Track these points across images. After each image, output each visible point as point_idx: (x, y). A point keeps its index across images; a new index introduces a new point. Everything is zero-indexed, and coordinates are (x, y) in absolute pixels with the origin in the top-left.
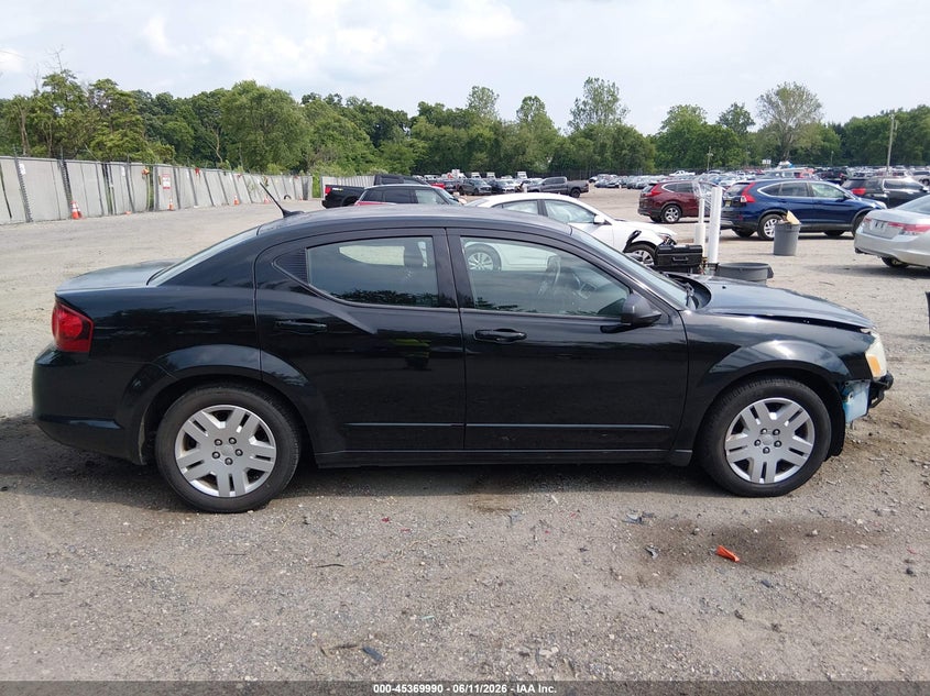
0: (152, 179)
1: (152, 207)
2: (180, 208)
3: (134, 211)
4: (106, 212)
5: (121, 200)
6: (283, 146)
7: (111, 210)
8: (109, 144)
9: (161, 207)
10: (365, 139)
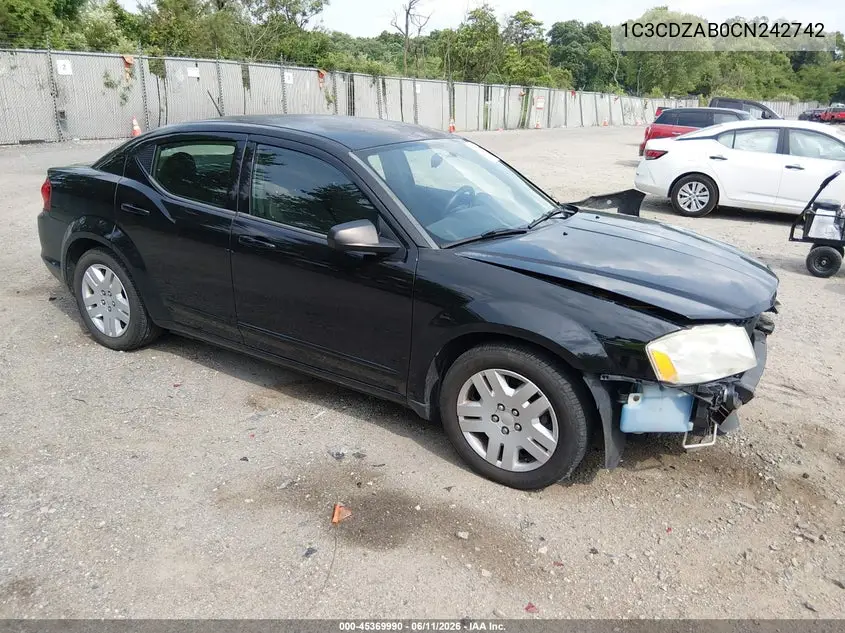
0: (526, 101)
1: (523, 125)
2: (549, 126)
3: (506, 128)
4: (481, 126)
5: (496, 118)
6: (682, 70)
7: (486, 127)
8: (514, 69)
9: (531, 125)
10: (784, 63)
